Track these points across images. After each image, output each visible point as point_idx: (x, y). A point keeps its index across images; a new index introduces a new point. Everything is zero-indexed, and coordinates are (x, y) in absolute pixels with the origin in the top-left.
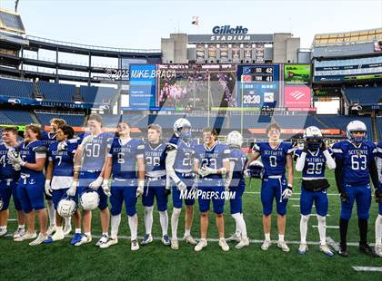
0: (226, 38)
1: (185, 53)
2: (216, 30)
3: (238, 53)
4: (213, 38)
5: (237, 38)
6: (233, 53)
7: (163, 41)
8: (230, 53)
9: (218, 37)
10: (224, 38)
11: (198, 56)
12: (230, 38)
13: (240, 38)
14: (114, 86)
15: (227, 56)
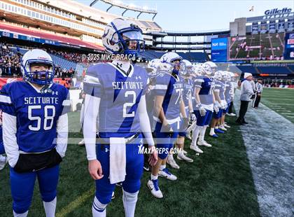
0: (275, 17)
1: (244, 29)
2: (267, 13)
3: (283, 25)
4: (264, 18)
5: (283, 16)
6: (280, 25)
7: (231, 23)
8: (277, 25)
9: (268, 17)
10: (273, 17)
11: (253, 30)
12: (277, 16)
13: (285, 15)
14: (202, 51)
15: (274, 28)
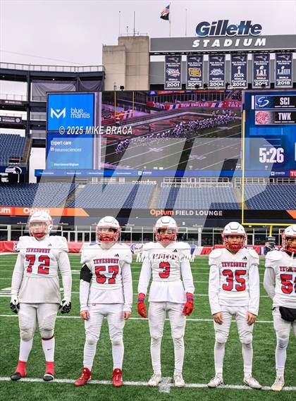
0: (222, 43)
1: (145, 70)
2: (203, 29)
3: (244, 70)
4: (196, 44)
5: (241, 43)
6: (234, 70)
7: (107, 50)
8: (229, 69)
9: (206, 42)
10: (217, 43)
11: (168, 77)
12: (228, 42)
13: (247, 43)
14: (22, 133)
15: (222, 77)
